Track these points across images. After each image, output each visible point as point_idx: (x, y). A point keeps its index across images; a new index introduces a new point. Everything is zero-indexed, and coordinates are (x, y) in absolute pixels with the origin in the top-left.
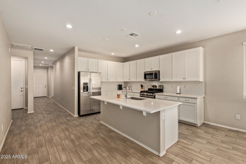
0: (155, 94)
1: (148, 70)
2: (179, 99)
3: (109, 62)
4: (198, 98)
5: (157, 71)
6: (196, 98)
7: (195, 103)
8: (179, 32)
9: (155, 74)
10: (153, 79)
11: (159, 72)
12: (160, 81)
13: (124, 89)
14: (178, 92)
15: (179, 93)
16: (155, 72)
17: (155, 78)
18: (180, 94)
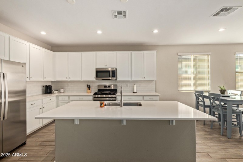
1: (102, 66)
2: (143, 98)
3: (32, 45)
6: (159, 96)
10: (110, 77)
12: (118, 80)
13: (55, 92)
15: (136, 92)
16: (113, 70)
17: (112, 77)
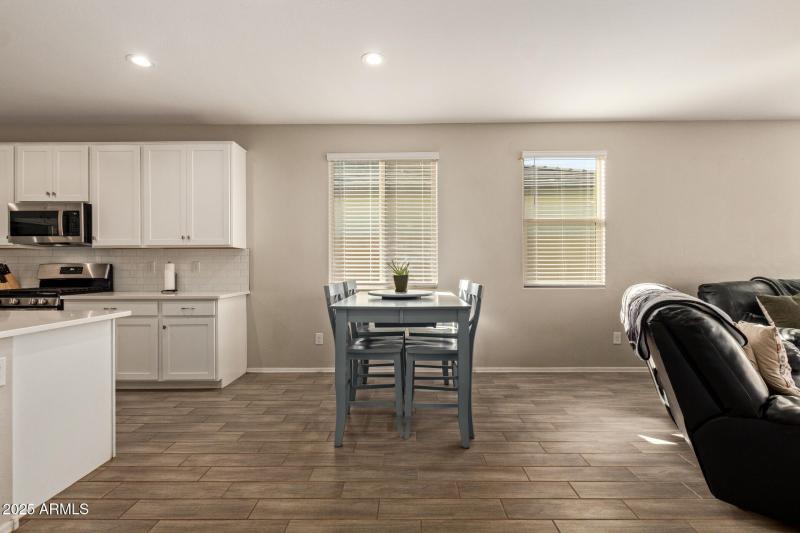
0: (62, 297)
2: (159, 309)
4: (222, 296)
5: (78, 204)
6: (215, 300)
7: (212, 316)
8: (141, 61)
9: (67, 215)
10: (58, 234)
11: (88, 208)
12: (95, 244)
14: (170, 285)
15: (173, 288)
16: (69, 209)
17: (67, 232)
18: (174, 291)
